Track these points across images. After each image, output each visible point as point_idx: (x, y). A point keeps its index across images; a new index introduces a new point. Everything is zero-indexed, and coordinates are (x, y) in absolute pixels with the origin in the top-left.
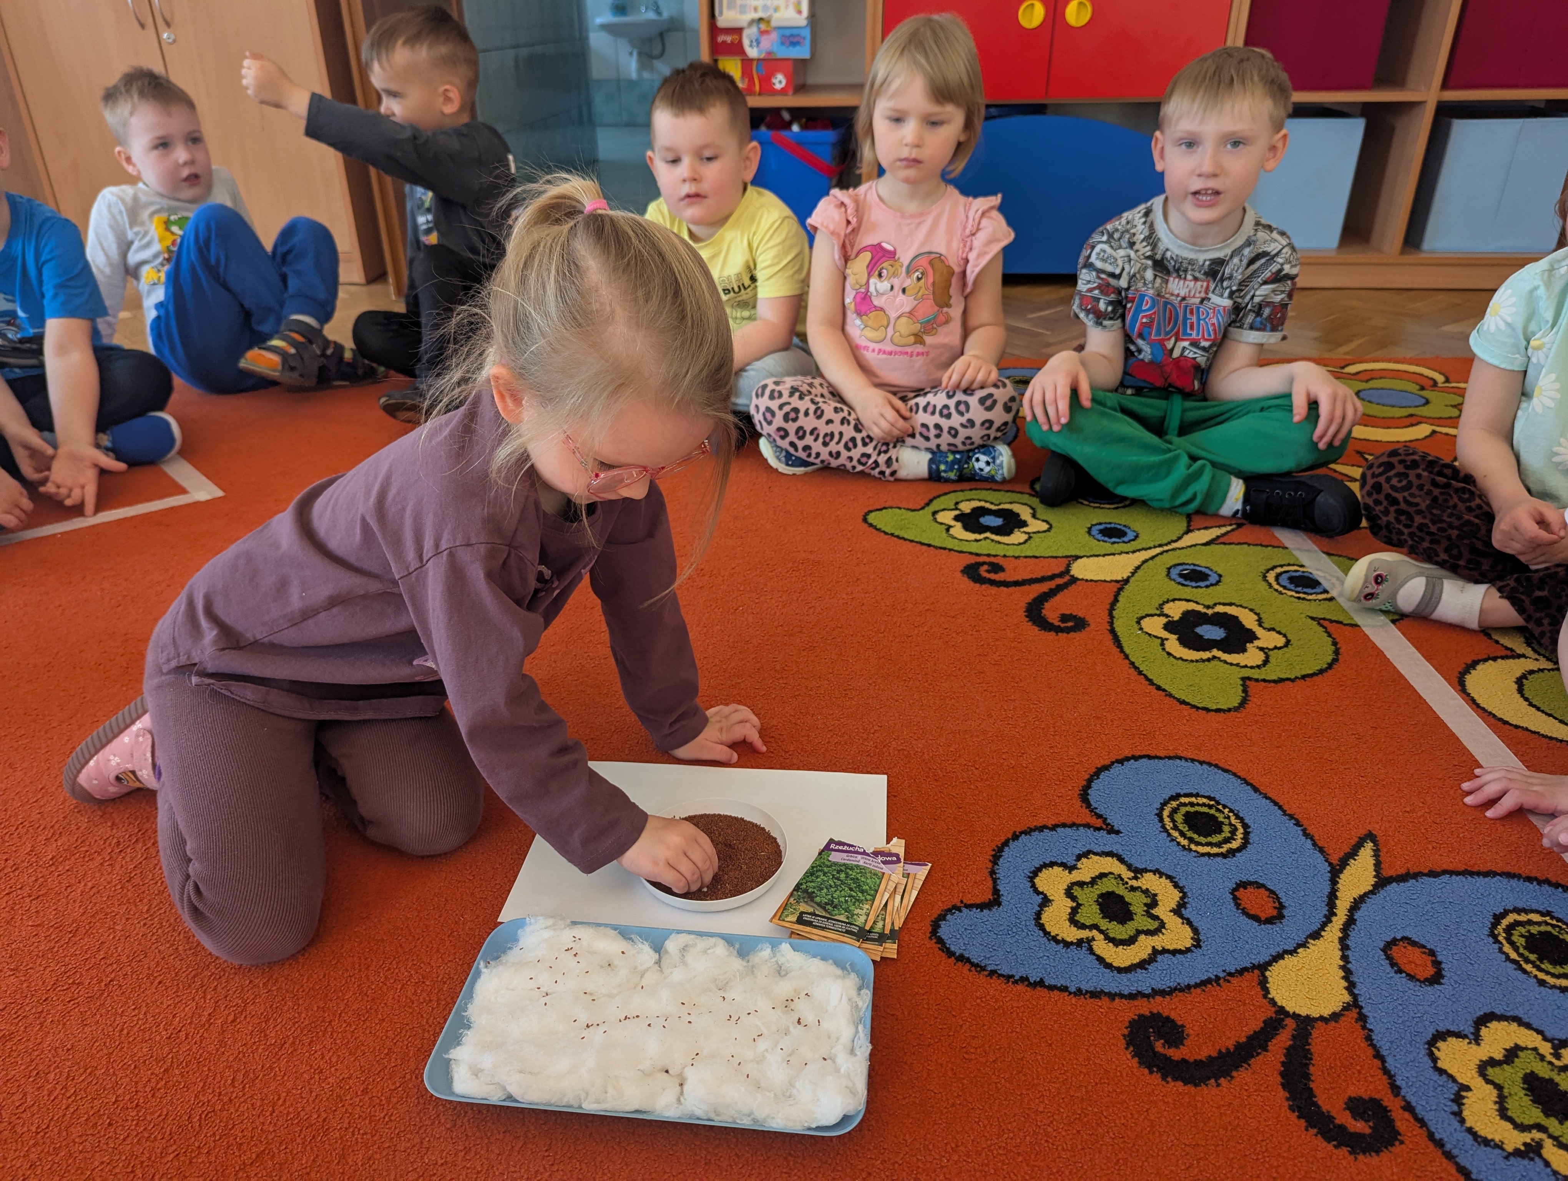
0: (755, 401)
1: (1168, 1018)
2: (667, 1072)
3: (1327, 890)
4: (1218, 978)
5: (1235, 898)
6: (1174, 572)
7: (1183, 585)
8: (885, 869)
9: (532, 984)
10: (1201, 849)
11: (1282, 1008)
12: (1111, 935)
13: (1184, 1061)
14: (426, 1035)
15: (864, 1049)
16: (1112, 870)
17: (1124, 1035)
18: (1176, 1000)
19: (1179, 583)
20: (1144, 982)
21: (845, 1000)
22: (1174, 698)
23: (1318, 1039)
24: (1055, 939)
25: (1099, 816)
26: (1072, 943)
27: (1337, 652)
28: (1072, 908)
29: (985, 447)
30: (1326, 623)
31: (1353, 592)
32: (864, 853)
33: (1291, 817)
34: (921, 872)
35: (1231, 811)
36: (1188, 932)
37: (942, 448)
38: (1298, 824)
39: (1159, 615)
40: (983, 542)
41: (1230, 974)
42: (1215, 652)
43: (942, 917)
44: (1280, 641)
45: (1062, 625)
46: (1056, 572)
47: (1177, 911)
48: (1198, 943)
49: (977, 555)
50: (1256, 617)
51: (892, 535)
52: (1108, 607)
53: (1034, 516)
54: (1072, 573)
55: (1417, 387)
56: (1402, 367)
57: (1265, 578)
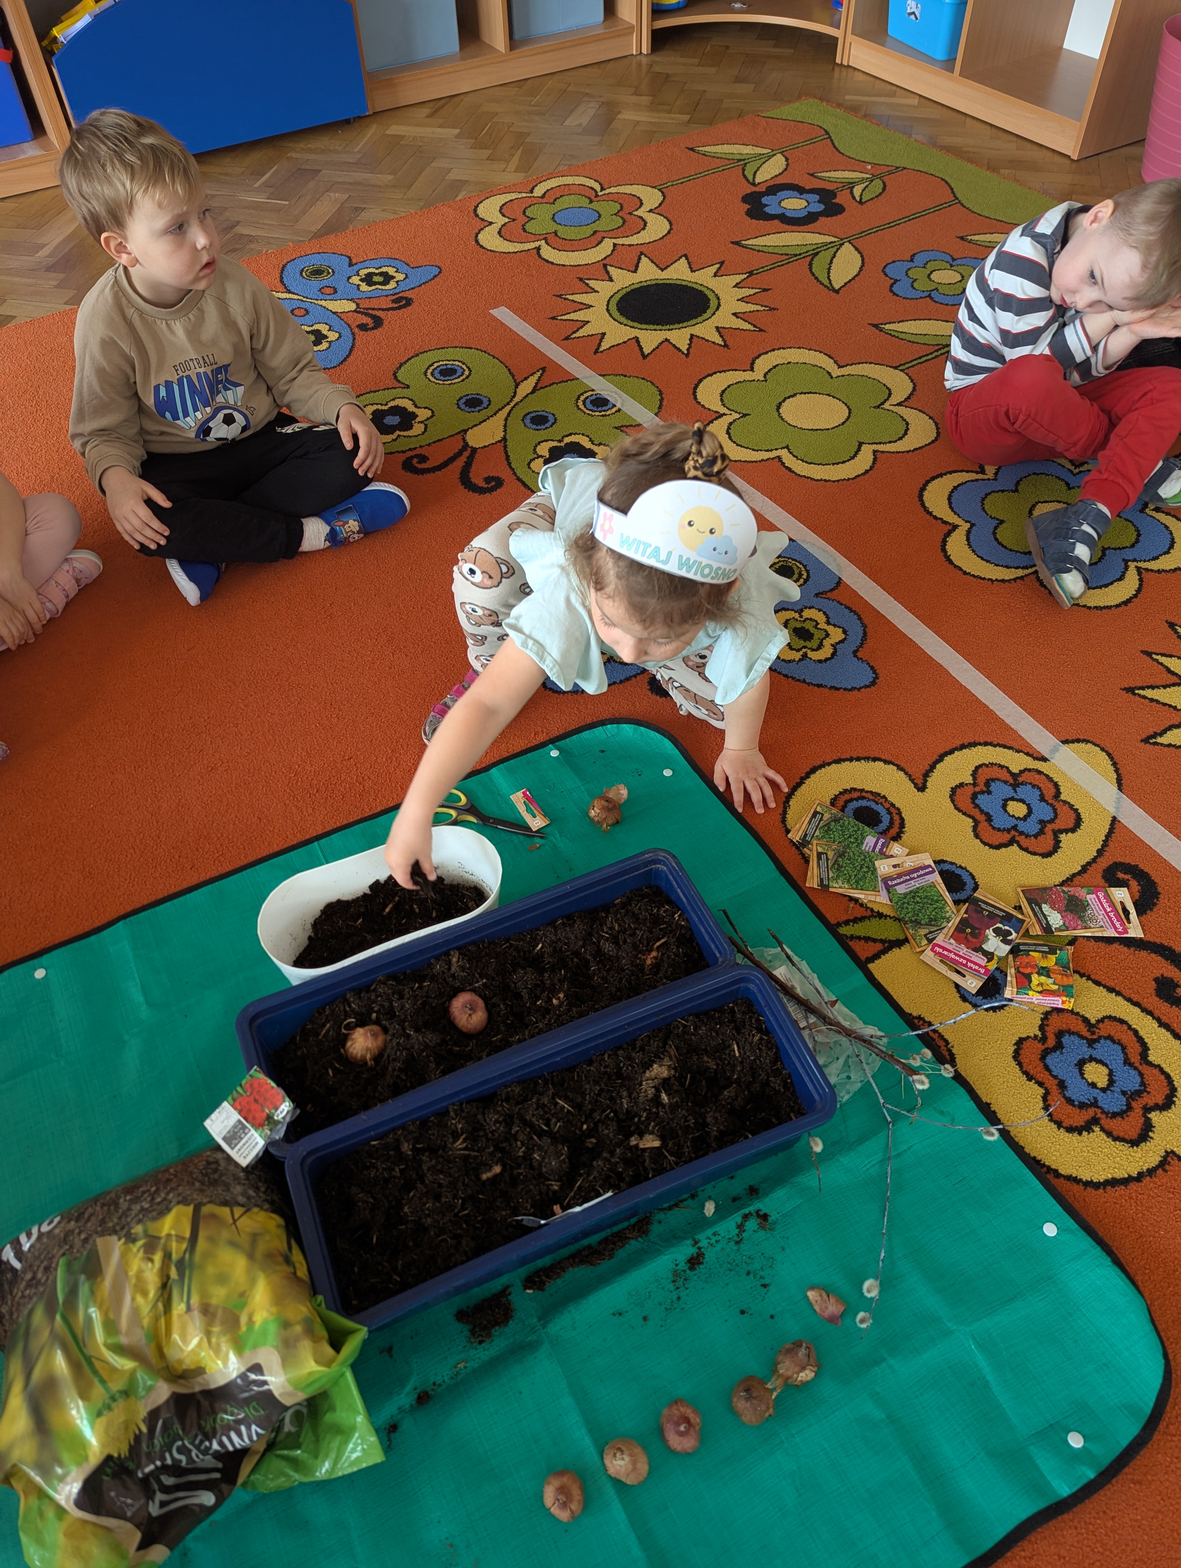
53: (416, 406)
55: (588, 201)
56: (569, 180)
57: (578, 406)
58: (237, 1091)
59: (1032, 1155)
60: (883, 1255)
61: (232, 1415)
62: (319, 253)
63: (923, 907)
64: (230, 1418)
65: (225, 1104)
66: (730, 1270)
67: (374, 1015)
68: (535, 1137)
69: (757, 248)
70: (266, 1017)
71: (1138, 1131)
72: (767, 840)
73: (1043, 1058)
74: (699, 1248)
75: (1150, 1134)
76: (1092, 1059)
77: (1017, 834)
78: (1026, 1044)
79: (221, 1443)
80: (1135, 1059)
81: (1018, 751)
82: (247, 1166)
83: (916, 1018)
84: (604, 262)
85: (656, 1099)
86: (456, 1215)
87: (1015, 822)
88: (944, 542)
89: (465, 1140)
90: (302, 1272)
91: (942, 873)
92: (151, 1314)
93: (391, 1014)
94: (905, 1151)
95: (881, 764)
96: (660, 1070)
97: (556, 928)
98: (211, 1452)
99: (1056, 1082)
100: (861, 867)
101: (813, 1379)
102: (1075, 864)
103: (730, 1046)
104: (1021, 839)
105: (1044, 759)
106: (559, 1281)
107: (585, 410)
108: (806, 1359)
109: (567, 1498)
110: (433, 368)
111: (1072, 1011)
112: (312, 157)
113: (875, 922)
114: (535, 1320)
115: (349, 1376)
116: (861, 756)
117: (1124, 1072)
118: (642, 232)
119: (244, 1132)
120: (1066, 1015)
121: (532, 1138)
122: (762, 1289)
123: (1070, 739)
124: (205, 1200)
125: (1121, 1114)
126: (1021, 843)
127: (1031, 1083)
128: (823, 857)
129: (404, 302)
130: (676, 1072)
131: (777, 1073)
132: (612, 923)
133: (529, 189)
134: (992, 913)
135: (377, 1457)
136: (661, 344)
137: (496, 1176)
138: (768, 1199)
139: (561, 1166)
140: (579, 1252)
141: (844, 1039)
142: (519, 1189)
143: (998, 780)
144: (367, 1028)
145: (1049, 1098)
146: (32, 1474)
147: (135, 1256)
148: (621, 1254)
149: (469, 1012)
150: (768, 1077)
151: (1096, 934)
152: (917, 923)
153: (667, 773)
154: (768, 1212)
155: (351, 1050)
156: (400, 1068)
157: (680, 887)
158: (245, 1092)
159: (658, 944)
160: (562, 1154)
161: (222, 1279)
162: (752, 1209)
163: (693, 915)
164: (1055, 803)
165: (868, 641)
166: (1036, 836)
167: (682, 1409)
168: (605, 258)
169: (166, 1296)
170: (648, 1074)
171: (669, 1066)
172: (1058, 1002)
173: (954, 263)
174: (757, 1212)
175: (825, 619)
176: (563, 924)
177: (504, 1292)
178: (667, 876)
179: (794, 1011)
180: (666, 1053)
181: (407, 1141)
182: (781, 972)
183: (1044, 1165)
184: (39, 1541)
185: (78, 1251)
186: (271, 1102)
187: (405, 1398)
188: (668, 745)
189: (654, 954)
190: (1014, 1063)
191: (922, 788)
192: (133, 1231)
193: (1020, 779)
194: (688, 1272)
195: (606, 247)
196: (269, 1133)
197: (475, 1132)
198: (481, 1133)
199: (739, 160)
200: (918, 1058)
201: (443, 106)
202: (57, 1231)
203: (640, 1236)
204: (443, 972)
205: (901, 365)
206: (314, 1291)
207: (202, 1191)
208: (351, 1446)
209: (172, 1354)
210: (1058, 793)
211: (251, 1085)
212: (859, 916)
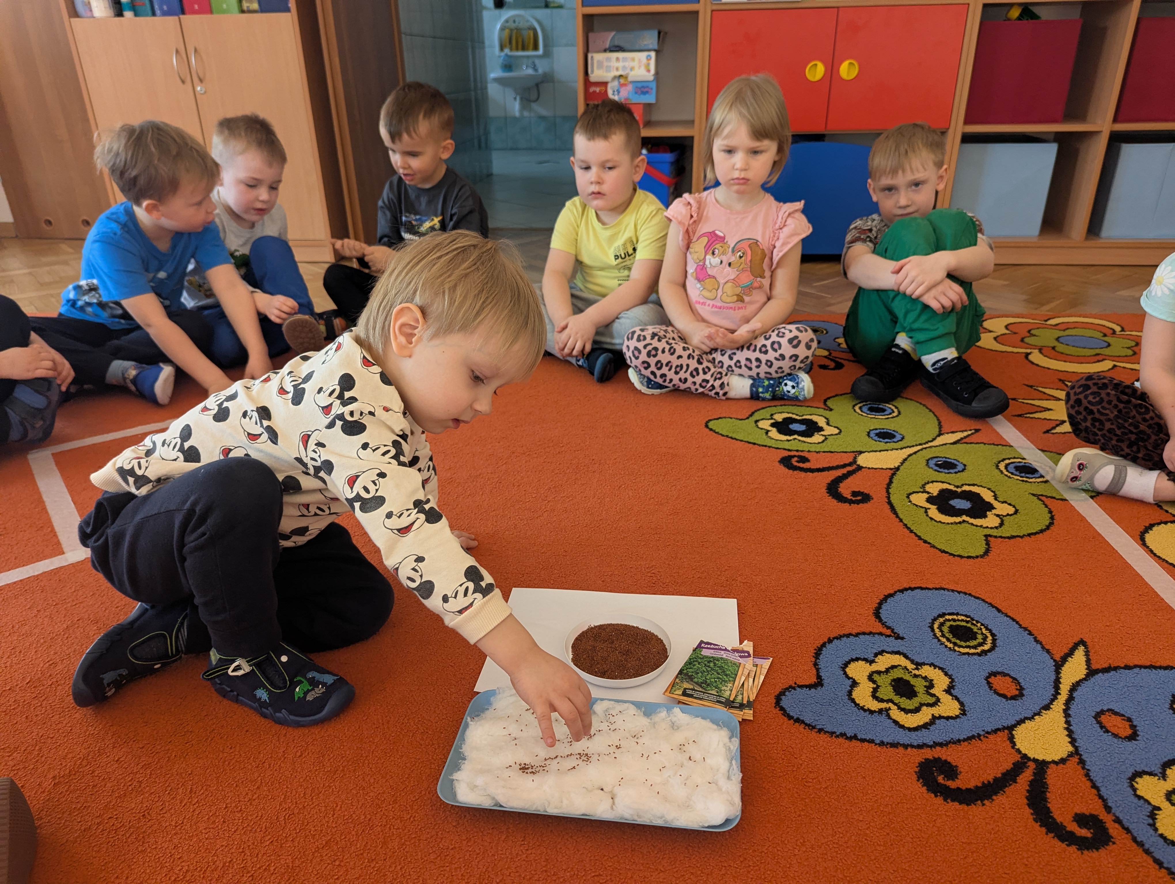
0: (626, 343)
1: (946, 761)
2: (602, 789)
3: (1053, 677)
4: (979, 736)
5: (989, 683)
6: (932, 463)
7: (938, 471)
8: (741, 660)
9: (505, 732)
10: (962, 650)
11: (1025, 755)
12: (902, 706)
13: (958, 788)
14: (433, 766)
15: (737, 775)
16: (900, 663)
17: (916, 772)
18: (951, 749)
19: (936, 470)
20: (926, 737)
21: (721, 745)
22: (937, 548)
23: (1052, 776)
24: (862, 708)
25: (888, 628)
26: (875, 711)
27: (1052, 518)
28: (873, 688)
29: (791, 376)
30: (1043, 498)
31: (1062, 476)
32: (726, 650)
33: (1025, 629)
34: (766, 664)
35: (982, 625)
36: (956, 705)
37: (760, 375)
38: (1030, 634)
39: (922, 492)
40: (793, 441)
41: (988, 733)
42: (964, 518)
43: (782, 693)
44: (1011, 510)
45: (854, 499)
46: (847, 462)
47: (949, 691)
48: (964, 712)
49: (789, 450)
50: (993, 494)
51: (727, 436)
52: (886, 486)
53: (828, 424)
54: (858, 463)
55: (1102, 335)
56: (1086, 320)
57: (998, 467)
133: (1045, 319)
195: (1105, 365)
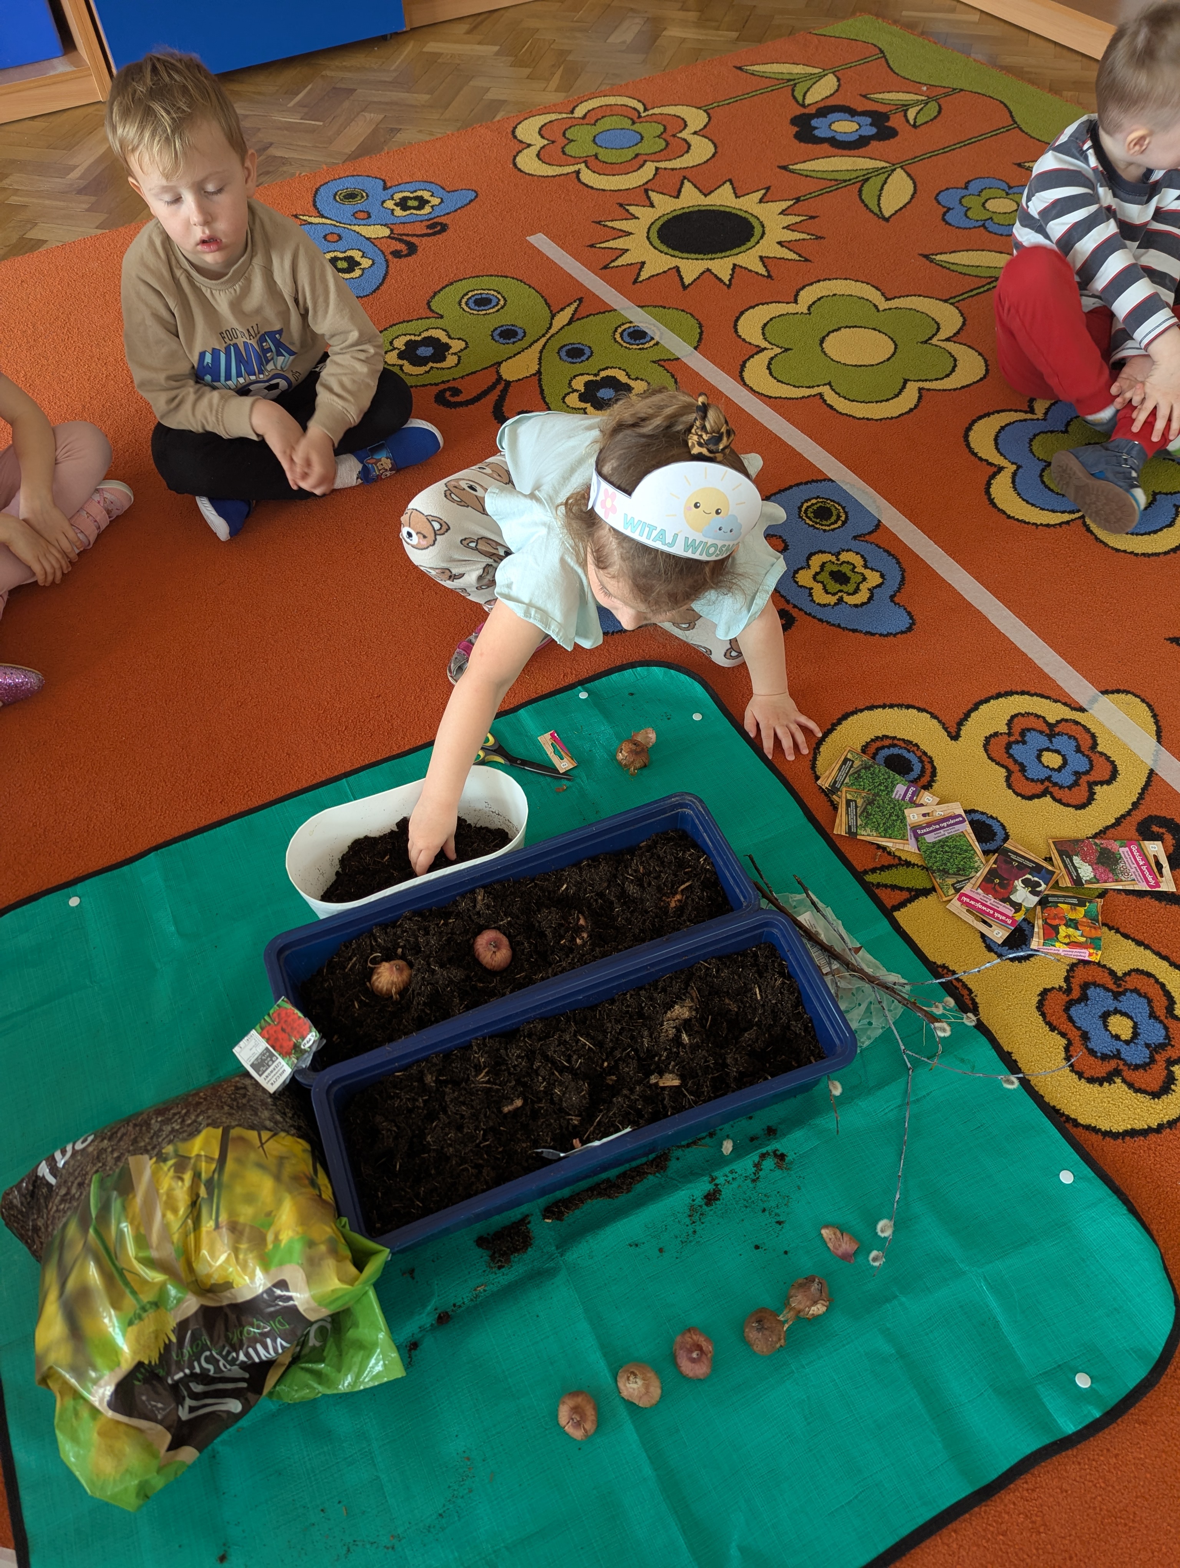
53: (450, 337)
55: (630, 122)
56: (611, 100)
57: (615, 339)
58: (265, 1020)
59: (1052, 1104)
60: (898, 1196)
61: (258, 1328)
62: (353, 176)
63: (951, 857)
64: (256, 1331)
65: (253, 1032)
66: (746, 1207)
67: (400, 950)
68: (557, 1073)
69: (805, 173)
70: (293, 949)
71: (1160, 1083)
72: (796, 787)
73: (1067, 1009)
74: (716, 1185)
75: (1172, 1086)
76: (1116, 1011)
77: (1050, 785)
78: (1050, 995)
79: (247, 1355)
80: (1161, 1012)
81: (1056, 701)
82: (275, 1093)
83: (939, 966)
84: (646, 187)
85: (678, 1037)
86: (478, 1146)
87: (1050, 773)
88: (989, 485)
89: (487, 1074)
90: (327, 1194)
91: (972, 823)
92: (180, 1230)
93: (416, 949)
94: (924, 1096)
95: (915, 711)
96: (681, 1011)
97: (581, 869)
98: (238, 1362)
99: (1079, 1033)
100: (890, 816)
101: (824, 1313)
102: (1109, 817)
103: (751, 989)
104: (1055, 790)
105: (1082, 710)
106: (577, 1212)
107: (622, 342)
108: (818, 1293)
109: (581, 1417)
110: (467, 297)
111: (1099, 964)
112: (348, 75)
113: (902, 870)
114: (554, 1248)
115: (372, 1294)
116: (895, 703)
117: (1149, 1025)
118: (686, 156)
119: (271, 1060)
120: (1093, 967)
121: (553, 1074)
122: (777, 1226)
123: (1110, 689)
124: (233, 1123)
125: (1144, 1066)
126: (1055, 794)
127: (1054, 1034)
128: (852, 804)
129: (439, 228)
130: (697, 1013)
131: (798, 1017)
132: (637, 866)
133: (570, 109)
134: (1022, 863)
135: (398, 1372)
136: (702, 274)
137: (518, 1109)
138: (785, 1139)
139: (581, 1102)
140: (598, 1185)
141: (867, 985)
142: (540, 1123)
143: (1034, 730)
144: (392, 962)
145: (1071, 1048)
146: (67, 1376)
147: (166, 1175)
148: (639, 1188)
149: (494, 949)
150: (789, 1021)
151: (1128, 888)
152: (945, 873)
153: (697, 717)
154: (785, 1152)
155: (377, 983)
156: (424, 1002)
157: (706, 831)
158: (273, 1021)
159: (682, 887)
160: (583, 1090)
161: (250, 1198)
162: (769, 1148)
163: (719, 859)
164: (1091, 755)
165: (906, 585)
166: (1070, 788)
167: (695, 1337)
168: (647, 183)
169: (195, 1214)
170: (669, 1015)
171: (691, 1008)
172: (1084, 954)
173: (1010, 192)
174: (775, 1152)
175: (862, 563)
176: (588, 865)
177: (524, 1221)
178: (693, 820)
179: (817, 957)
180: (688, 995)
181: (431, 1073)
182: (806, 918)
183: (1063, 1114)
184: (75, 1439)
185: (111, 1169)
186: (298, 1032)
187: (425, 1318)
188: (698, 688)
189: (678, 897)
190: (1037, 1014)
191: (955, 737)
192: (164, 1151)
193: (1057, 730)
194: (704, 1207)
195: (648, 170)
196: (296, 1061)
197: (497, 1066)
198: (504, 1068)
199: (789, 80)
200: (940, 1006)
201: (482, 22)
202: (90, 1149)
203: (658, 1172)
204: (468, 910)
205: (951, 298)
206: (339, 1214)
207: (231, 1114)
208: (373, 1361)
209: (201, 1269)
210: (1095, 745)
211: (279, 1015)
212: (886, 864)
